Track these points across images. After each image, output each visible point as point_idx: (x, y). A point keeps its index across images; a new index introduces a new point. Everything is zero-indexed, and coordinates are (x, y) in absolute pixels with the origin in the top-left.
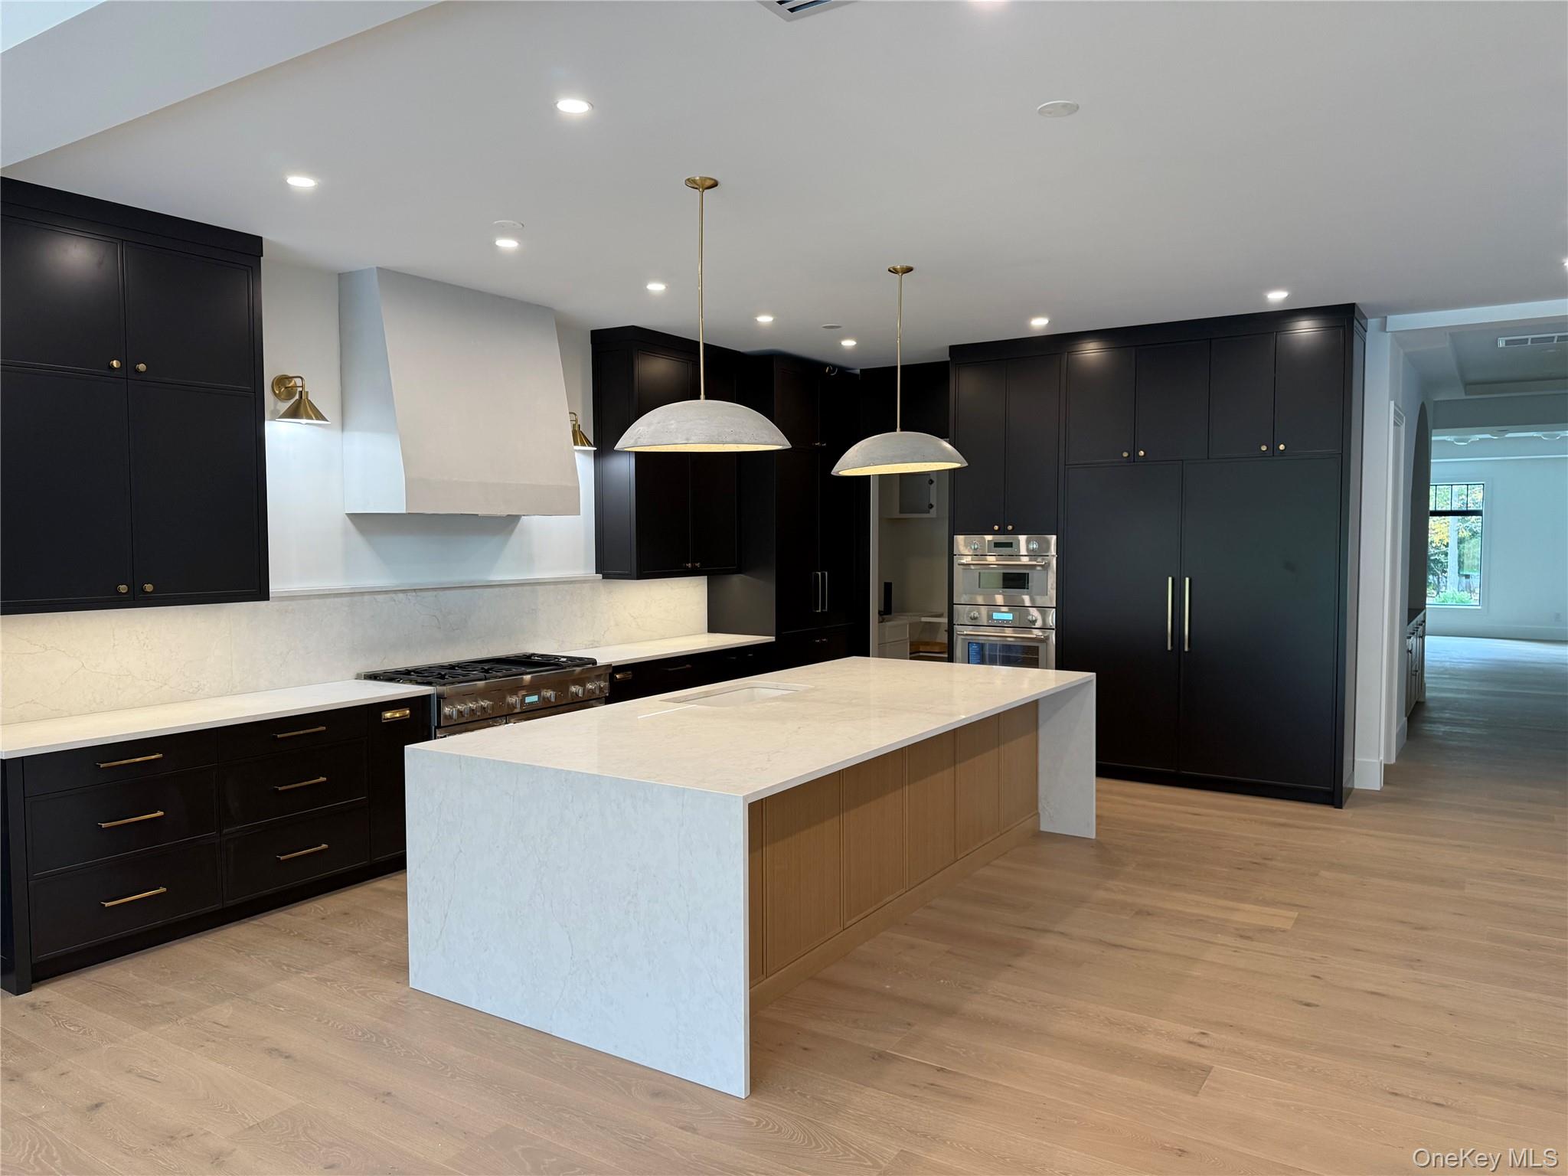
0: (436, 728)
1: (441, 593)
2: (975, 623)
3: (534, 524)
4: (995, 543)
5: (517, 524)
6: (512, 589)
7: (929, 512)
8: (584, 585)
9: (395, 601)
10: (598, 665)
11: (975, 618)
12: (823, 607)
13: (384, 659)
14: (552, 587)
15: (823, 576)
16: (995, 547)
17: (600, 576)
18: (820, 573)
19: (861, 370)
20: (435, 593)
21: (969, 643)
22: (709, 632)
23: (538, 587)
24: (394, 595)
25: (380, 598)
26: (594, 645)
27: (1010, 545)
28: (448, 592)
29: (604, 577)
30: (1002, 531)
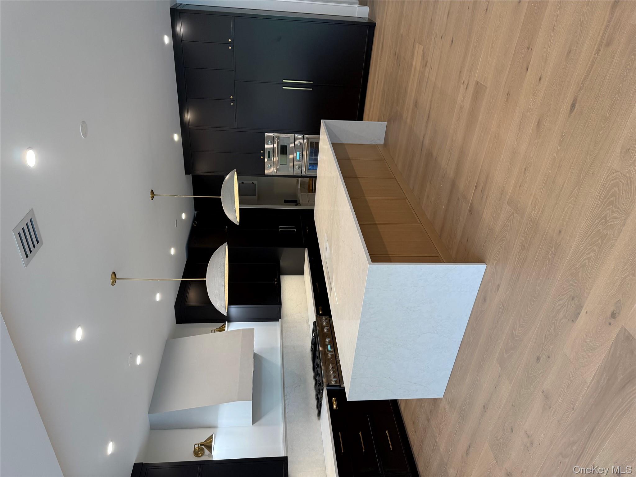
0: (340, 387)
1: (286, 385)
2: (301, 167)
3: (257, 348)
4: (268, 158)
5: (258, 354)
6: (284, 356)
7: (255, 184)
8: (283, 326)
9: (288, 405)
10: (316, 321)
11: (299, 167)
12: (294, 228)
13: (312, 408)
14: (284, 340)
15: (281, 228)
16: (270, 158)
17: (280, 320)
18: (280, 229)
19: (195, 211)
20: (285, 388)
21: (309, 170)
22: (303, 275)
23: (284, 345)
24: (286, 405)
25: (287, 411)
26: (308, 322)
27: (269, 152)
28: (285, 383)
29: (280, 318)
30: (263, 155)
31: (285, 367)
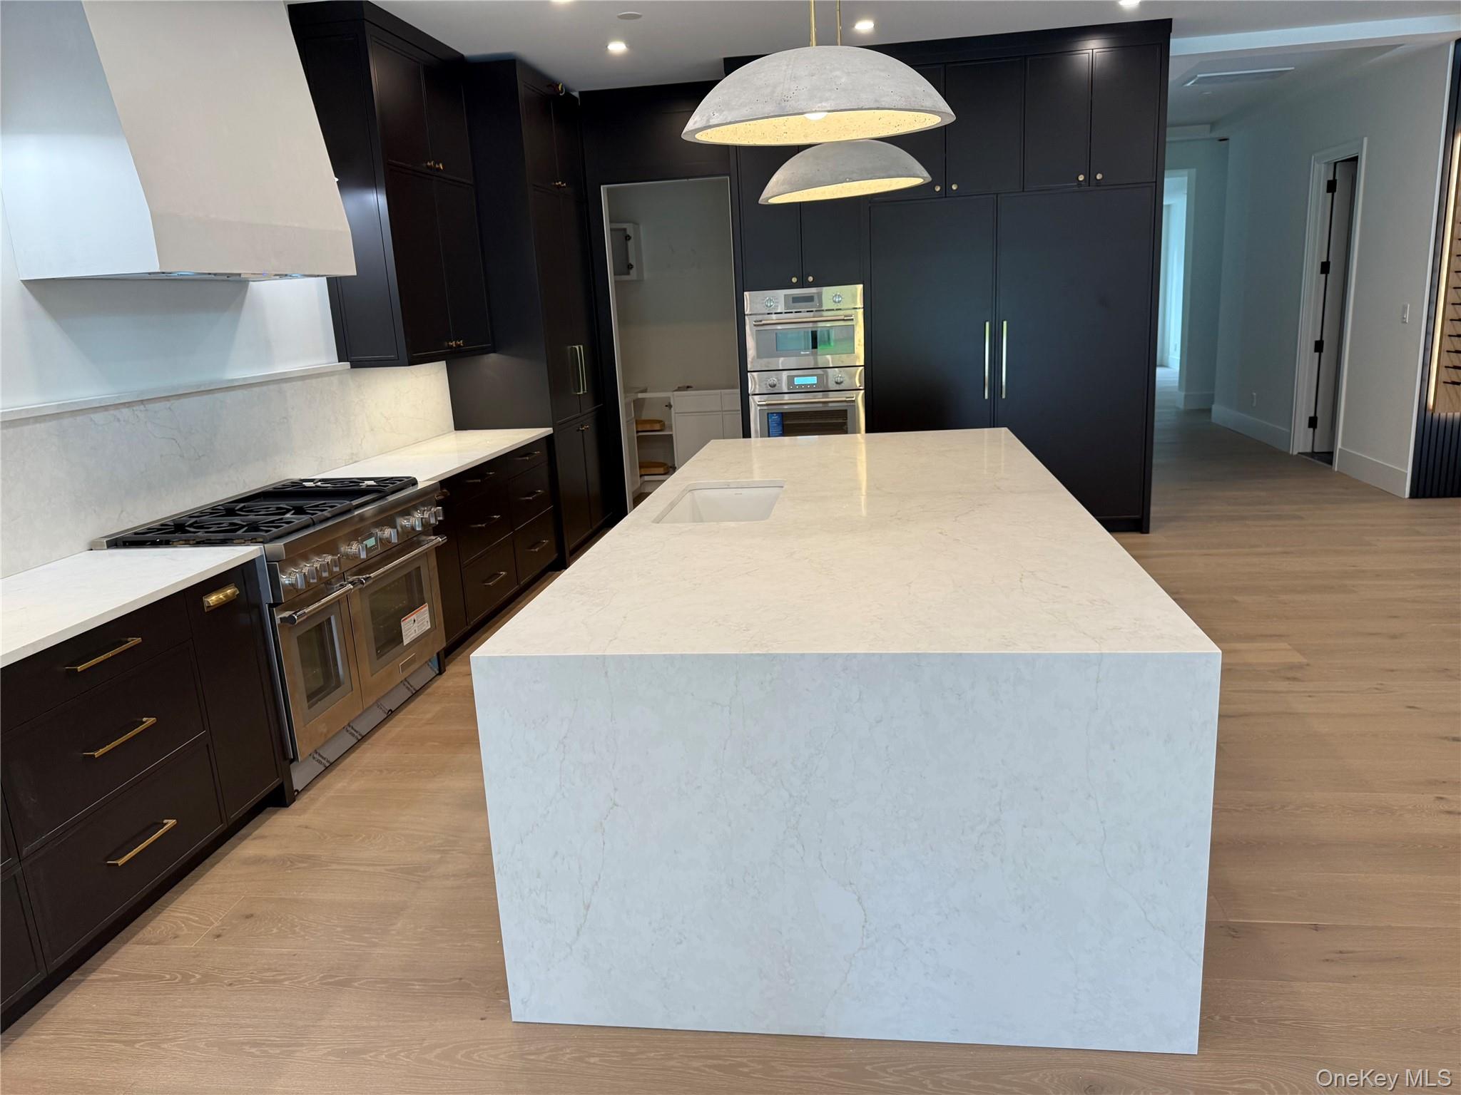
0: (271, 606)
1: (176, 404)
2: (773, 391)
3: (264, 291)
4: (793, 298)
5: (246, 291)
6: (256, 390)
8: (332, 378)
9: (119, 420)
10: (420, 486)
11: (774, 386)
12: (584, 390)
14: (300, 383)
15: (580, 348)
16: (793, 302)
17: (347, 365)
18: (577, 347)
19: (581, 93)
20: (168, 404)
21: (768, 414)
22: (456, 429)
23: (286, 386)
24: (116, 412)
25: (99, 417)
26: (354, 459)
27: (809, 299)
28: (185, 401)
29: (352, 367)
30: (803, 284)
31: (229, 397)
